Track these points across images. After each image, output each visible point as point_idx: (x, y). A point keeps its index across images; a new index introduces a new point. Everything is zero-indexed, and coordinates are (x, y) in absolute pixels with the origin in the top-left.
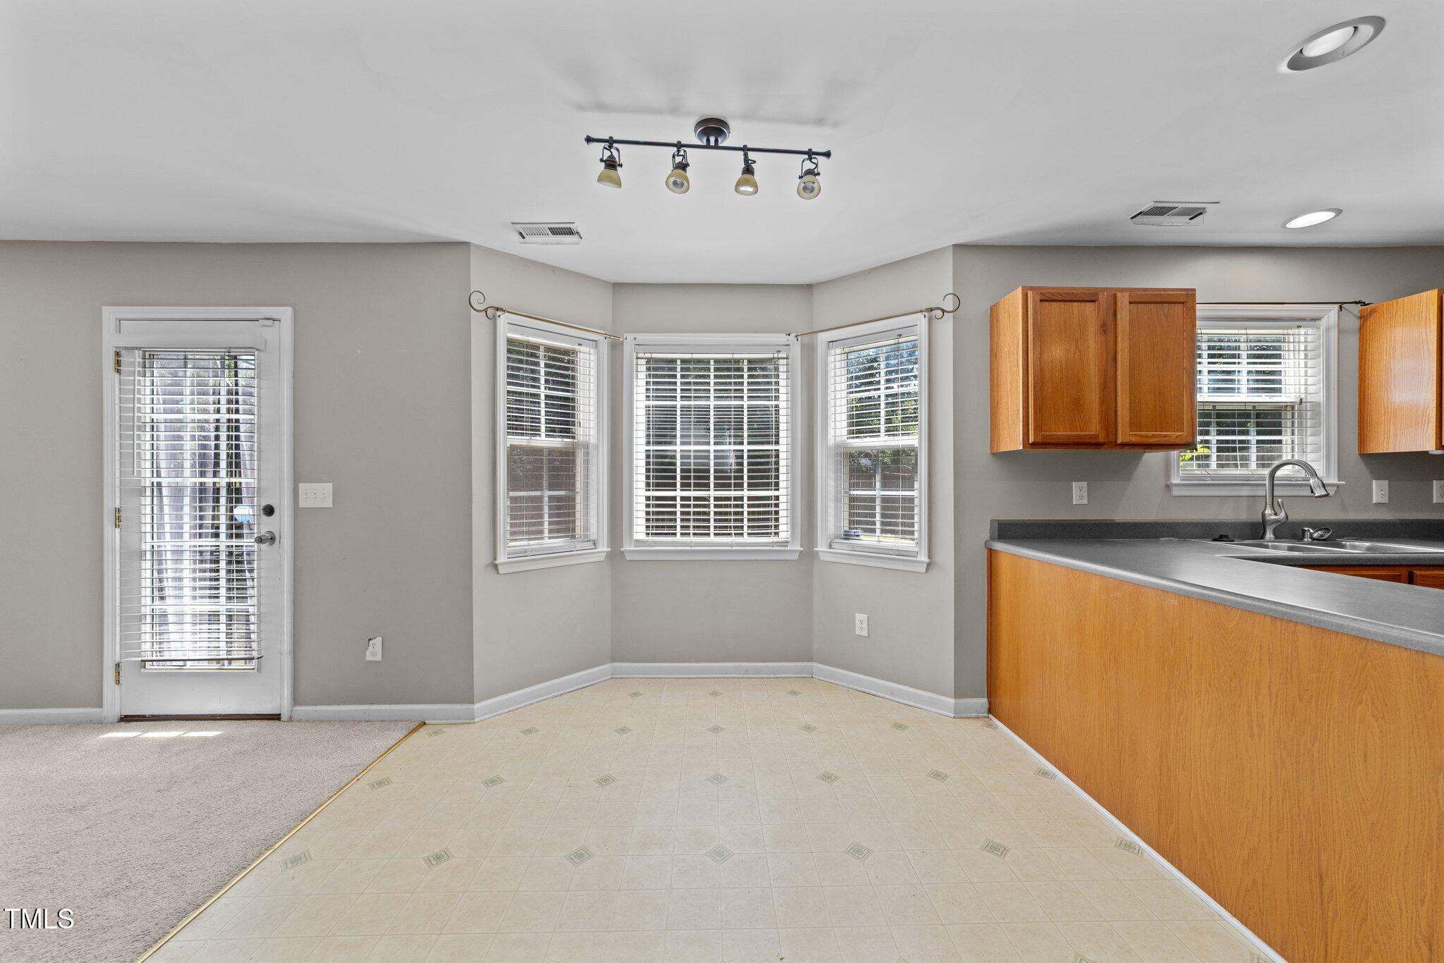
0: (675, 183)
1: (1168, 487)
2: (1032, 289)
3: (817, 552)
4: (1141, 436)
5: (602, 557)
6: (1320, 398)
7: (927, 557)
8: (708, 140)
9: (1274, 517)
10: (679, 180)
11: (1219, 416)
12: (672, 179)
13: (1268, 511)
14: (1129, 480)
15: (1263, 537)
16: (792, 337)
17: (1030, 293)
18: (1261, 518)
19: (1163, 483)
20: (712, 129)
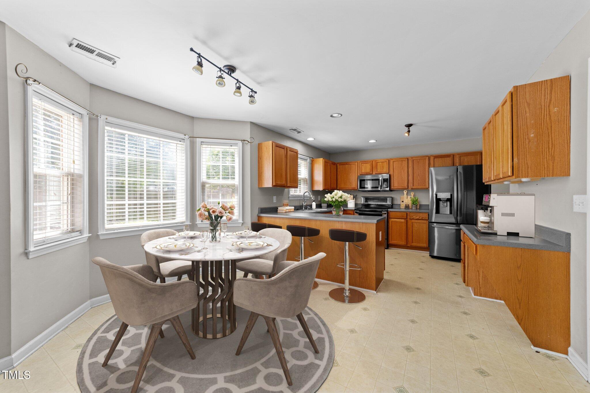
0: (219, 83)
1: (289, 197)
2: (274, 142)
3: (197, 224)
4: (291, 185)
5: (85, 240)
6: (307, 177)
7: (242, 221)
8: (228, 72)
9: (304, 204)
10: (221, 82)
12: (218, 82)
13: (303, 203)
14: (283, 195)
15: (302, 209)
16: (187, 137)
17: (273, 143)
18: (302, 204)
19: (288, 196)
20: (231, 69)
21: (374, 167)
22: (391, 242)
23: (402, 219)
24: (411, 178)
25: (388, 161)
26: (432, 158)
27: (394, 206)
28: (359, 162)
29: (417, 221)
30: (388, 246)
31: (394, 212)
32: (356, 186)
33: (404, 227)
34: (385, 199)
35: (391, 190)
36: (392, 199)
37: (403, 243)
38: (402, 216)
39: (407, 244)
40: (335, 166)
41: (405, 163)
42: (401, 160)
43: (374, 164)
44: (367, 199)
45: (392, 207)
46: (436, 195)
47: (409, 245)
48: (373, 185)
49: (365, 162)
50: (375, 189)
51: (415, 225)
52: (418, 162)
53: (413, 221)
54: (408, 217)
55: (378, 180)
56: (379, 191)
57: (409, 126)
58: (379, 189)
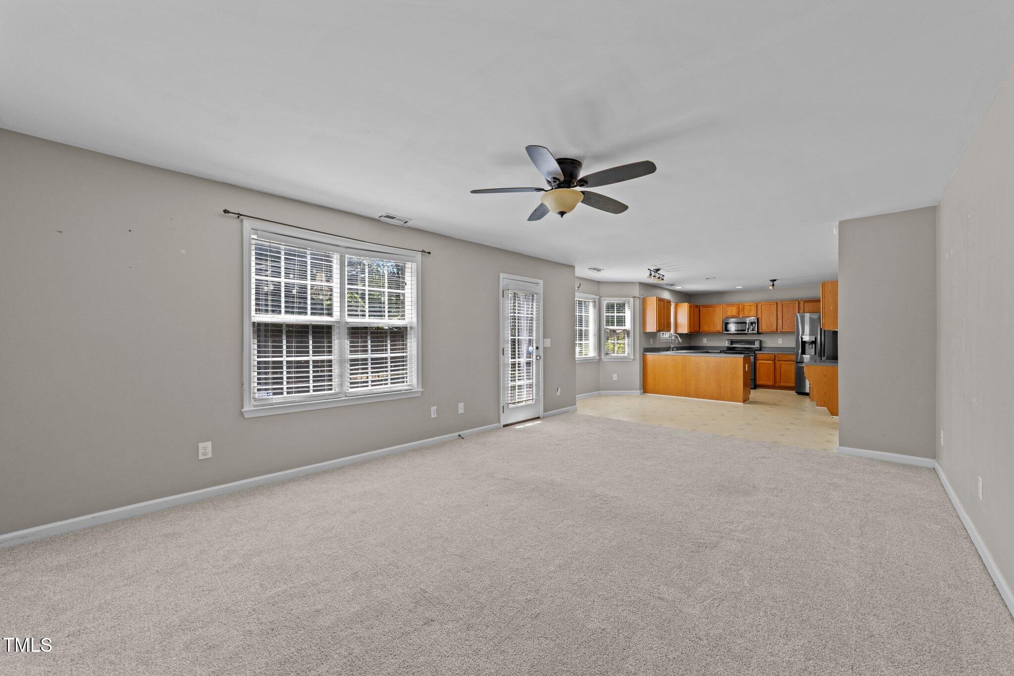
3: (602, 359)
4: (667, 329)
7: (633, 357)
13: (671, 345)
14: (656, 338)
17: (657, 298)
21: (740, 310)
22: (758, 383)
23: (770, 360)
24: (780, 322)
25: (755, 305)
26: (802, 303)
27: (763, 349)
28: (724, 305)
29: (784, 362)
30: (756, 387)
31: (762, 354)
32: (721, 329)
33: (772, 368)
34: (753, 342)
35: (758, 333)
36: (761, 342)
37: (771, 383)
38: (770, 358)
39: (775, 383)
40: (698, 309)
41: (774, 307)
42: (769, 303)
43: (740, 308)
44: (732, 342)
45: (760, 349)
46: (802, 338)
47: (777, 385)
48: (738, 328)
49: (731, 305)
50: (741, 332)
51: (783, 366)
52: (788, 306)
53: (781, 362)
54: (776, 359)
55: (746, 323)
56: (746, 334)
57: (773, 281)
58: (746, 332)
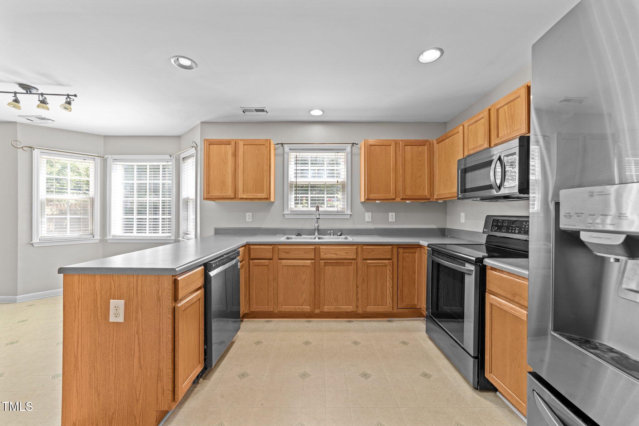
1: (283, 215)
5: (97, 241)
6: (345, 179)
8: (27, 91)
11: (311, 187)
14: (269, 212)
19: (281, 213)
